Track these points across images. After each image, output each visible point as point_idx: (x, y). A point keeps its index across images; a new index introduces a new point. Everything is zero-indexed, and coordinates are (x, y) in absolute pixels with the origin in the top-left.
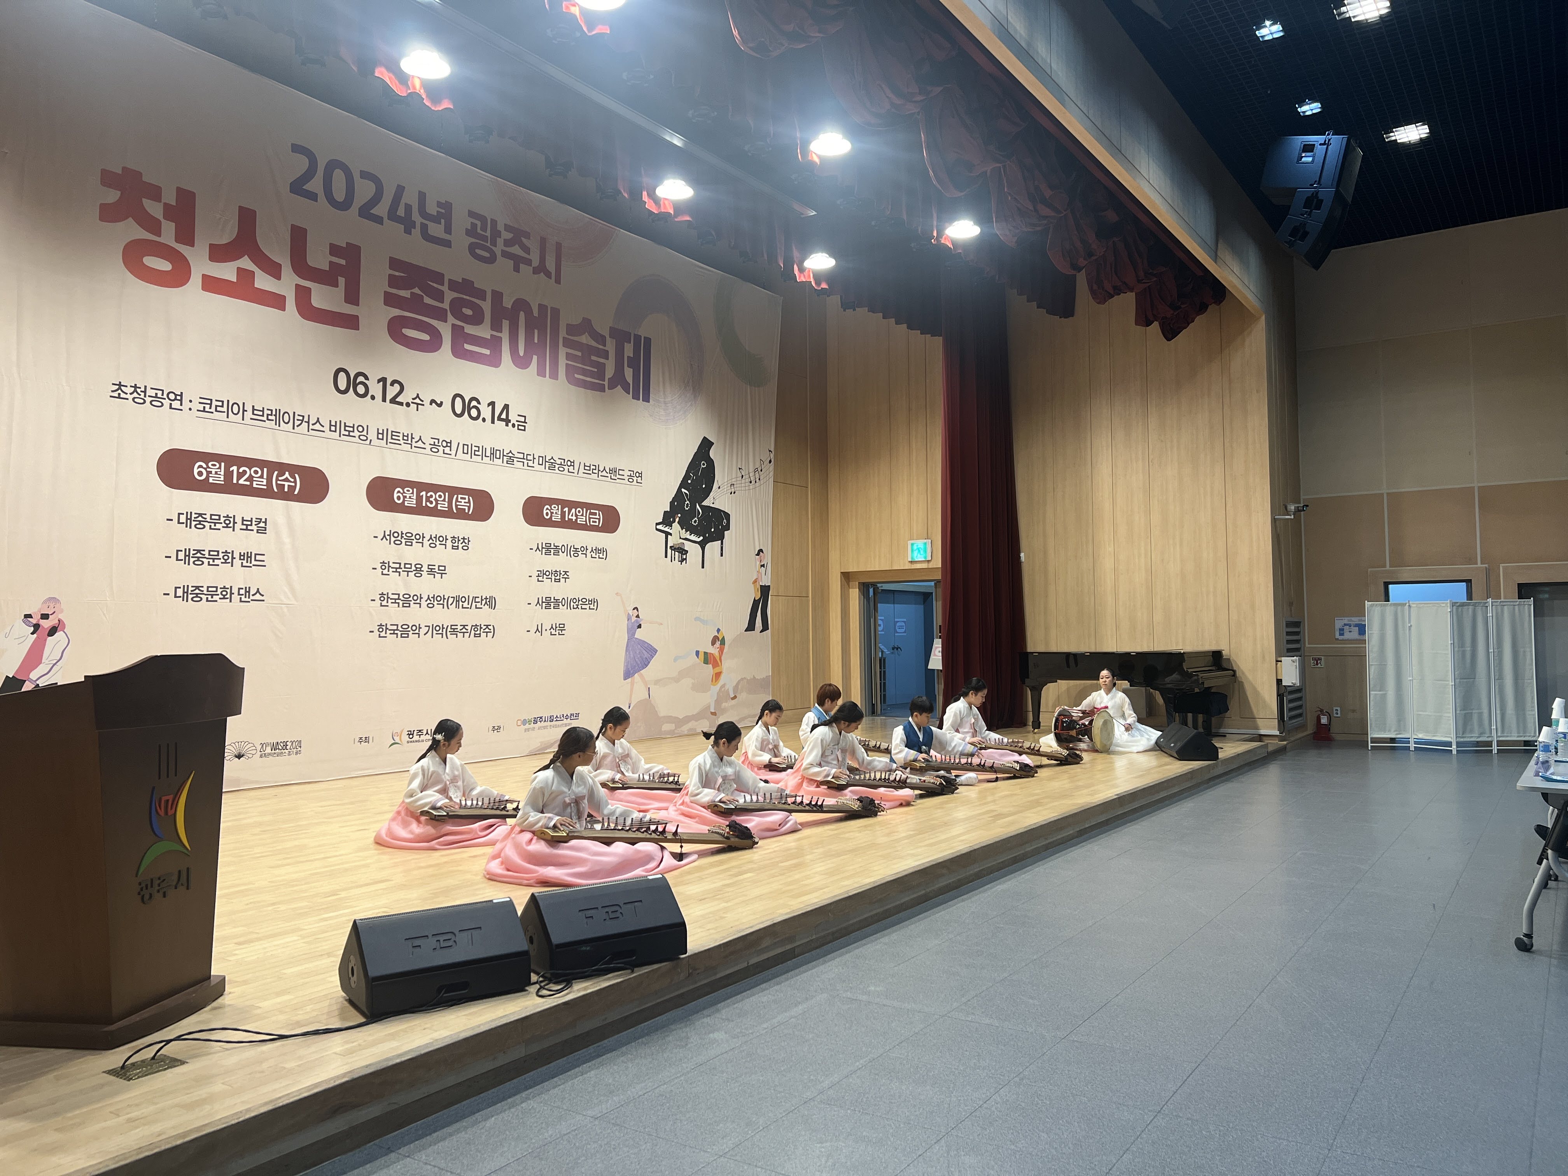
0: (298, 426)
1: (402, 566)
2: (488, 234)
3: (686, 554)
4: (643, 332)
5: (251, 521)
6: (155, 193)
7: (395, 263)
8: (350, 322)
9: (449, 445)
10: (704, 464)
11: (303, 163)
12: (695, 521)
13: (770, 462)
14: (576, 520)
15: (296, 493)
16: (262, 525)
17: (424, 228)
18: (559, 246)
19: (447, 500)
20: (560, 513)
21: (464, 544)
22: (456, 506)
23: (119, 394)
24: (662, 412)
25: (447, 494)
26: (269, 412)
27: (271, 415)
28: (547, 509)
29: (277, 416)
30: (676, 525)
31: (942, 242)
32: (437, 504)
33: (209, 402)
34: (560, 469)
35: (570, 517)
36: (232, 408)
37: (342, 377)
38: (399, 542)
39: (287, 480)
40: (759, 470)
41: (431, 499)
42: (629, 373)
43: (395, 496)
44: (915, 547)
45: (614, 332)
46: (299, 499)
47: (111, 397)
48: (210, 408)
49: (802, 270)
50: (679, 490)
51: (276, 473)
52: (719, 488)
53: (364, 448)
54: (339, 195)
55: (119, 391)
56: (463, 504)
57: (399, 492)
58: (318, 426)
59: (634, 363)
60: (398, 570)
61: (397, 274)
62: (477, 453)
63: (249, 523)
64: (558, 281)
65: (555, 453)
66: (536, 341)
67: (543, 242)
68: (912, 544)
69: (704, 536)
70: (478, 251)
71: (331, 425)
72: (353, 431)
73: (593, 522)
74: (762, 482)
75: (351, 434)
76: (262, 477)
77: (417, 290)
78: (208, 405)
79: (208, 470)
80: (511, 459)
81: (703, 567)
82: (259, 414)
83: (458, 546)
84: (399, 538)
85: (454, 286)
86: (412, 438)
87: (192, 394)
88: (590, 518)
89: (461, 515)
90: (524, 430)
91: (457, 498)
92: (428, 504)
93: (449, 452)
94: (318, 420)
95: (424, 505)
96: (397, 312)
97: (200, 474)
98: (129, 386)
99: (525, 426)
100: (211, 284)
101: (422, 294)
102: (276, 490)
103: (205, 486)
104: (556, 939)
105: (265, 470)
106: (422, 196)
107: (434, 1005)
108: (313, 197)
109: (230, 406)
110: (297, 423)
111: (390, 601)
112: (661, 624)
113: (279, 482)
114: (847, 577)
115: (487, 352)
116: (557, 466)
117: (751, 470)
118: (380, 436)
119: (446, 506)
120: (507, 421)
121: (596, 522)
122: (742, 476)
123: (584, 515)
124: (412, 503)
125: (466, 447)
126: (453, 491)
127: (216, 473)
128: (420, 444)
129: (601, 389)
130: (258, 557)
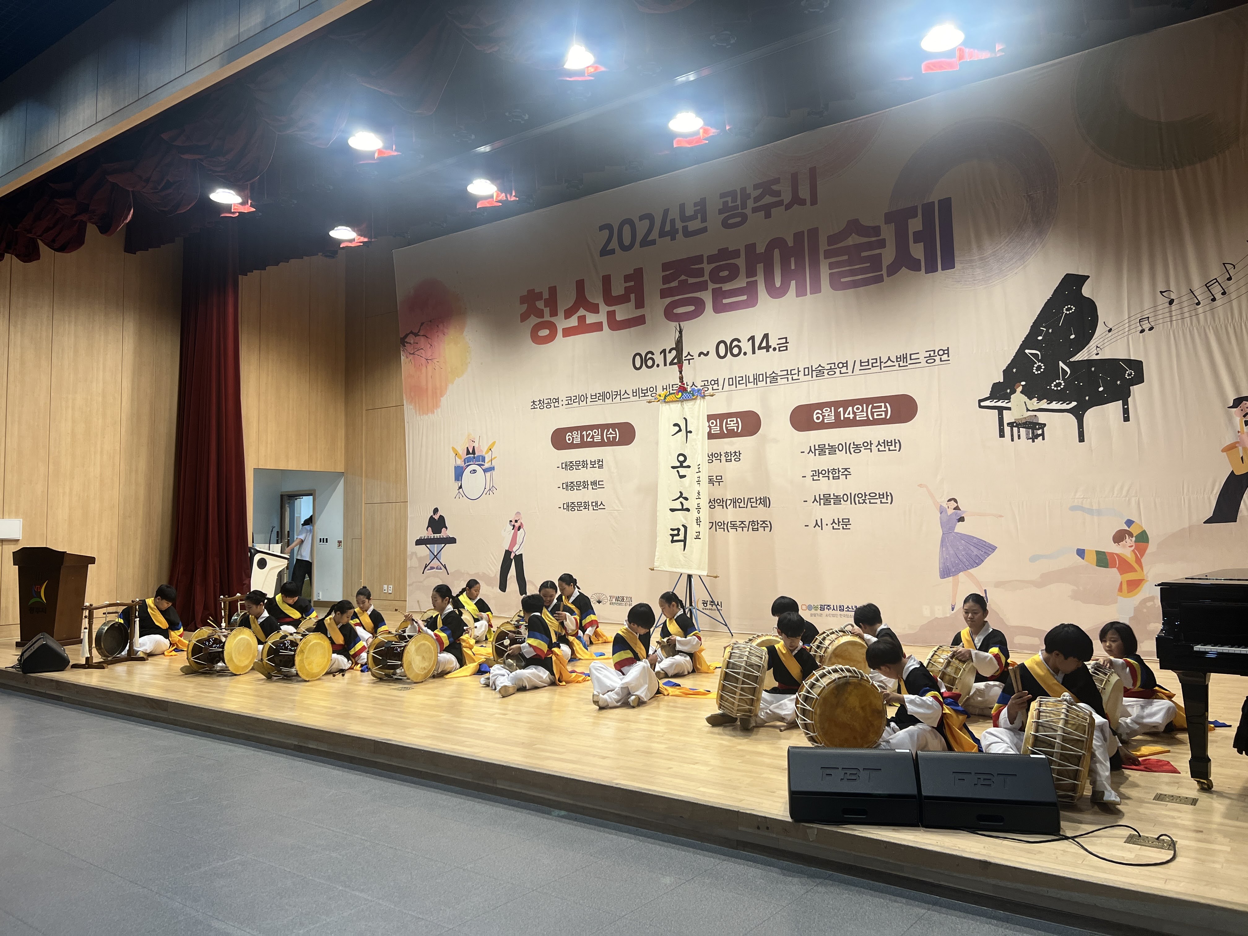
0: (614, 399)
2: (739, 202)
3: (1042, 428)
4: (935, 197)
5: (595, 462)
6: (539, 296)
7: (664, 267)
8: (639, 321)
9: (716, 382)
10: (1071, 309)
11: (605, 235)
12: (1059, 385)
14: (855, 417)
15: (617, 440)
16: (601, 463)
17: (685, 229)
18: (813, 170)
19: (718, 425)
20: (832, 414)
21: (736, 457)
22: (726, 428)
23: (534, 406)
24: (980, 271)
25: (718, 420)
27: (600, 396)
28: (818, 413)
29: (604, 396)
30: (1018, 397)
32: (712, 429)
33: (569, 398)
34: (830, 373)
35: (846, 416)
36: (581, 398)
37: (638, 358)
39: (611, 433)
40: (1222, 280)
42: (917, 251)
45: (890, 218)
46: (618, 444)
47: (530, 409)
50: (1020, 352)
51: (606, 430)
52: (1110, 330)
54: (626, 241)
56: (732, 425)
58: (626, 396)
59: (925, 235)
61: (669, 272)
65: (824, 360)
66: (793, 267)
67: (794, 177)
69: (1082, 401)
71: (633, 393)
72: (648, 392)
73: (877, 415)
75: (646, 394)
76: (598, 434)
77: (683, 277)
79: (573, 436)
80: (776, 378)
81: (1084, 440)
82: (594, 398)
83: (731, 459)
85: (710, 259)
87: (563, 397)
88: (872, 413)
89: (732, 434)
90: (787, 350)
91: (727, 421)
93: (718, 388)
94: (627, 391)
96: (668, 300)
97: (568, 440)
98: (537, 401)
99: (785, 347)
100: (567, 332)
101: (688, 277)
102: (606, 441)
103: (572, 446)
105: (599, 430)
106: (682, 207)
108: (612, 252)
109: (578, 398)
112: (1001, 516)
113: (608, 436)
115: (746, 297)
116: (826, 372)
119: (719, 429)
120: (768, 348)
121: (881, 415)
123: (865, 411)
125: (731, 380)
126: (722, 417)
127: (575, 438)
129: (878, 280)
130: (600, 483)
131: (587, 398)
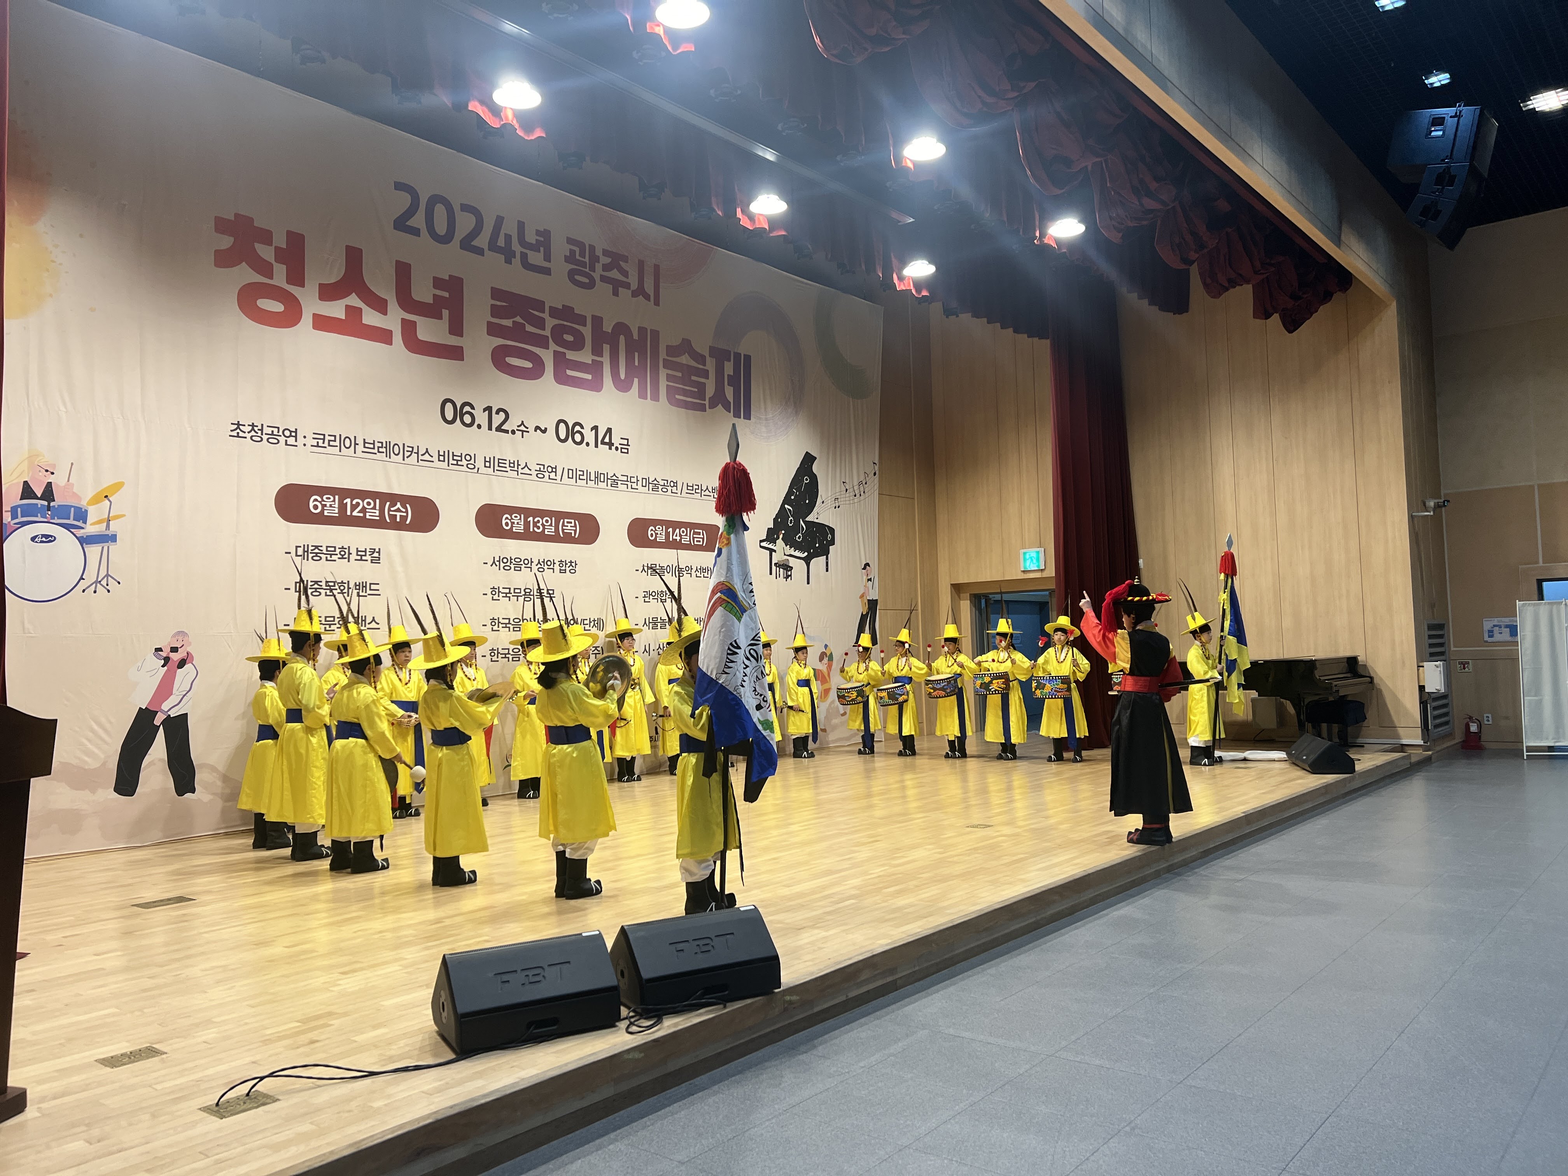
0: (407, 457)
1: (512, 591)
2: (587, 260)
3: (791, 570)
4: (743, 350)
5: (365, 551)
6: (266, 237)
7: (496, 293)
8: (455, 353)
9: (554, 470)
10: (807, 480)
11: (405, 200)
12: (799, 537)
13: (875, 474)
14: (681, 540)
15: (408, 522)
16: (376, 555)
17: (524, 256)
18: (657, 268)
19: (553, 525)
20: (664, 534)
21: (571, 568)
22: (563, 530)
23: (238, 433)
24: (764, 429)
25: (553, 519)
26: (380, 445)
27: (382, 447)
28: (652, 530)
29: (388, 448)
30: (780, 542)
31: (1046, 242)
32: (544, 529)
33: (322, 437)
34: (664, 490)
35: (674, 537)
36: (344, 442)
37: (449, 407)
38: (508, 568)
39: (398, 510)
40: (864, 483)
41: (538, 525)
42: (729, 392)
43: (504, 522)
44: (1027, 556)
45: (713, 351)
46: (412, 528)
47: (230, 436)
48: (323, 443)
49: (901, 279)
50: (782, 506)
51: (388, 504)
52: (823, 502)
53: (472, 476)
54: (441, 228)
55: (238, 430)
56: (569, 528)
57: (507, 518)
58: (427, 457)
59: (734, 381)
60: (508, 595)
61: (499, 303)
62: (581, 477)
63: (364, 553)
64: (657, 303)
65: (658, 474)
66: (637, 364)
67: (641, 264)
68: (1025, 553)
69: (809, 552)
70: (577, 277)
71: (439, 455)
72: (461, 461)
73: (697, 541)
74: (867, 495)
75: (459, 463)
76: (374, 508)
77: (518, 319)
78: (322, 441)
79: (323, 503)
80: (615, 483)
81: (808, 583)
82: (371, 447)
83: (565, 570)
84: (508, 564)
85: (554, 313)
86: (518, 465)
87: (306, 430)
88: (694, 538)
89: (568, 539)
90: (628, 453)
91: (564, 522)
92: (535, 529)
93: (555, 478)
94: (427, 451)
95: (531, 530)
96: (500, 341)
97: (316, 507)
98: (247, 425)
99: (628, 449)
100: (322, 323)
101: (522, 321)
102: (388, 521)
103: (321, 519)
104: (646, 974)
105: (378, 501)
106: (521, 226)
107: (523, 1041)
108: (416, 232)
109: (342, 441)
110: (407, 454)
111: (501, 625)
113: (391, 513)
114: (957, 588)
115: (589, 377)
116: (660, 487)
117: (856, 483)
118: (488, 464)
119: (553, 530)
120: (610, 444)
121: (700, 541)
122: (847, 490)
123: (688, 535)
124: (519, 528)
125: (571, 471)
126: (559, 516)
127: (331, 506)
128: (526, 471)
129: (702, 408)
130: (373, 587)
131: (356, 444)
